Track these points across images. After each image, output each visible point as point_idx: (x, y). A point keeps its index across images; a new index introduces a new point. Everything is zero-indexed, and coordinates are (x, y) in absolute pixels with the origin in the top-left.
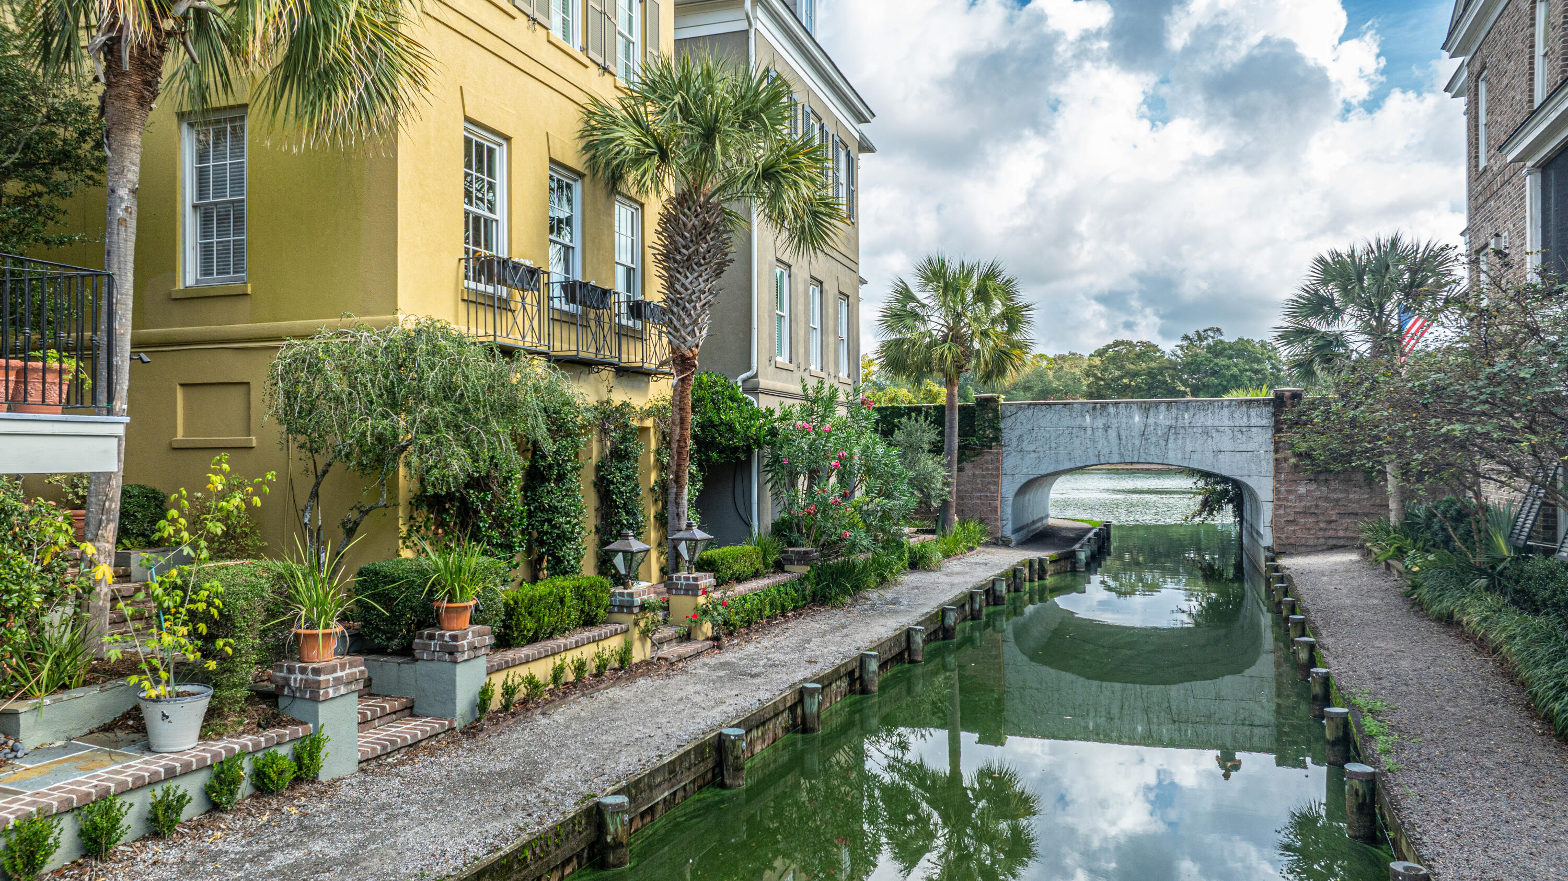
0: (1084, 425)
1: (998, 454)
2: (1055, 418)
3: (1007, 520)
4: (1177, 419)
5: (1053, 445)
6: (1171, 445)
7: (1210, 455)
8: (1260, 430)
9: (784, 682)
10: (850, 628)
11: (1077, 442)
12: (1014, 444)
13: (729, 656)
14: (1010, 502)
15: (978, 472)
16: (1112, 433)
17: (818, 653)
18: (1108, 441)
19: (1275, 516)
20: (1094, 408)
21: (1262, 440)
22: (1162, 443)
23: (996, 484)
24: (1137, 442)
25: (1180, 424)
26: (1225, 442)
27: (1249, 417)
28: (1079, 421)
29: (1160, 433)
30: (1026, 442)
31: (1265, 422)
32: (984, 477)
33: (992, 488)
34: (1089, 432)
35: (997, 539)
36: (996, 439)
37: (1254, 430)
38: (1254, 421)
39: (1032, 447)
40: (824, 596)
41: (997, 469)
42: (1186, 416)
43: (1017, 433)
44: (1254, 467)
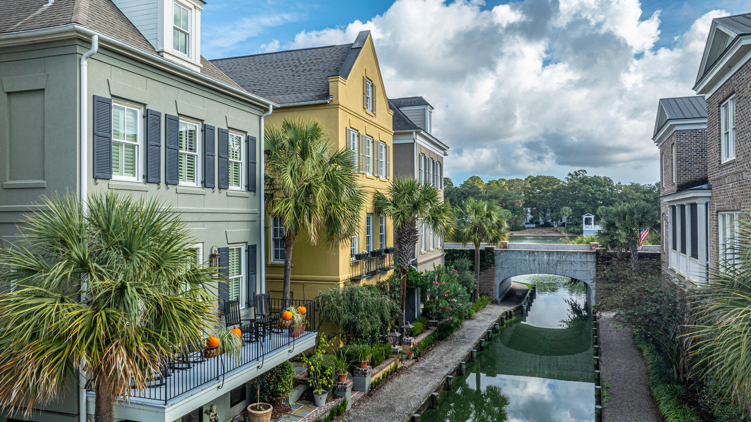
0: (526, 259)
1: (494, 269)
2: (515, 256)
3: (497, 293)
4: (560, 258)
5: (514, 266)
6: (558, 268)
7: (572, 272)
8: (591, 263)
9: (442, 375)
10: (453, 351)
11: (523, 265)
12: (500, 265)
13: (421, 365)
14: (498, 287)
15: (486, 275)
16: (536, 262)
17: (447, 363)
18: (535, 265)
19: (596, 295)
20: (530, 253)
21: (591, 267)
22: (555, 267)
23: (493, 280)
24: (546, 266)
25: (561, 260)
26: (578, 267)
27: (587, 258)
28: (524, 257)
29: (554, 263)
30: (504, 265)
31: (593, 260)
32: (488, 277)
33: (491, 281)
34: (528, 262)
35: (493, 301)
36: (493, 263)
37: (589, 263)
38: (588, 260)
39: (506, 267)
40: (442, 337)
41: (493, 274)
42: (564, 257)
43: (501, 261)
44: (588, 277)
